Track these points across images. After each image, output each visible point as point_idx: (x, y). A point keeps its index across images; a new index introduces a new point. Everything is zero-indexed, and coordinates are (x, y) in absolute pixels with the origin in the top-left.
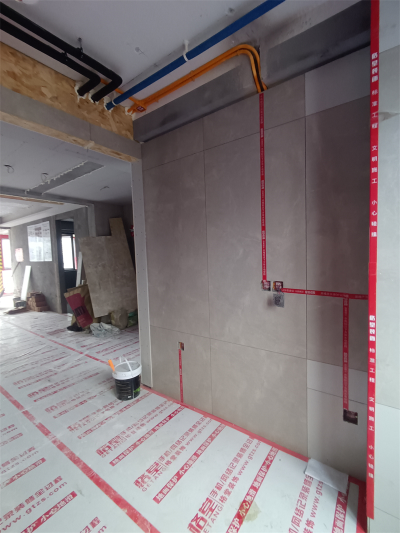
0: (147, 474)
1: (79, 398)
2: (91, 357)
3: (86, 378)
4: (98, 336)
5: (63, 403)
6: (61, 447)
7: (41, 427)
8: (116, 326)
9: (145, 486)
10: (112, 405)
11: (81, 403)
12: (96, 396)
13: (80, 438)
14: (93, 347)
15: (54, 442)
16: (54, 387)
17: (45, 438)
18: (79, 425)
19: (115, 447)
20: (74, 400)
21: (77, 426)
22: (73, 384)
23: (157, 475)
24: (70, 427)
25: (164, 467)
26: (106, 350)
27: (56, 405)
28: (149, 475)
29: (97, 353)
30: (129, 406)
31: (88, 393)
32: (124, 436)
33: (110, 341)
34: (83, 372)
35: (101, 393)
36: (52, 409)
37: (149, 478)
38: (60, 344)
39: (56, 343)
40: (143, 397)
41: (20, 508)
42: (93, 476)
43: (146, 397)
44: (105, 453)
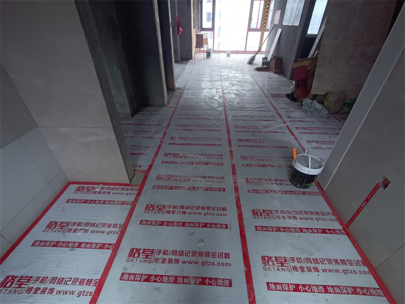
1: (264, 160)
2: (290, 130)
5: (253, 158)
6: (237, 189)
7: (233, 167)
10: (282, 182)
12: (275, 166)
13: (249, 192)
15: (235, 183)
16: (254, 142)
18: (253, 182)
19: (265, 218)
20: (260, 160)
21: (251, 181)
22: (266, 147)
23: (280, 268)
24: (247, 179)
26: (305, 128)
27: (248, 156)
29: (298, 128)
30: (293, 193)
31: (271, 160)
32: (275, 215)
34: (277, 140)
35: (280, 166)
36: (244, 158)
38: (274, 108)
39: (272, 105)
40: (310, 193)
41: (203, 208)
42: (242, 226)
43: (313, 194)
44: (256, 216)
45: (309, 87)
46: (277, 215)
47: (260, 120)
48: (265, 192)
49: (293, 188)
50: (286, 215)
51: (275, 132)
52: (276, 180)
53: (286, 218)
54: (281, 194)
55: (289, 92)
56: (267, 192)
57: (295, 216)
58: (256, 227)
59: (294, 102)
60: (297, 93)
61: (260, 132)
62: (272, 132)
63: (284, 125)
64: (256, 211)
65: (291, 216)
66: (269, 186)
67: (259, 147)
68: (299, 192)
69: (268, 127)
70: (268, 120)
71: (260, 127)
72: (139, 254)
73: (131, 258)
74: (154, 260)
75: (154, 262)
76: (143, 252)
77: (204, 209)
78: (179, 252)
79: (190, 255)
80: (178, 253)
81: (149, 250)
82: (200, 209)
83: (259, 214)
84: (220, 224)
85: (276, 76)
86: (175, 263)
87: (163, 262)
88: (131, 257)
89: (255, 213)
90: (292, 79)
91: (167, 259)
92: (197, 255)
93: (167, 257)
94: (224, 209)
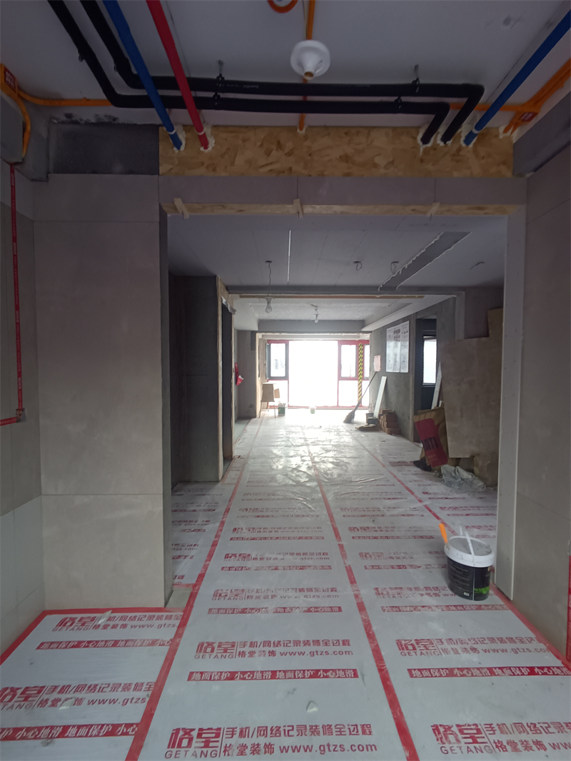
0: (455, 729)
1: (399, 558)
2: (430, 511)
3: (415, 537)
4: (449, 484)
5: (380, 555)
6: (361, 607)
7: (349, 570)
8: (481, 478)
9: (447, 746)
10: (437, 592)
11: (399, 567)
12: (420, 567)
13: (384, 611)
14: (438, 498)
15: (356, 596)
16: (376, 531)
17: (349, 585)
18: (388, 593)
19: (421, 654)
20: (392, 558)
21: (385, 593)
22: (398, 538)
23: (472, 746)
24: (377, 589)
25: (489, 744)
26: (455, 508)
27: (371, 554)
28: (460, 736)
29: (441, 508)
30: (461, 608)
31: (412, 558)
32: (440, 647)
33: (464, 498)
34: (414, 527)
35: (428, 566)
36: (366, 556)
37: (458, 741)
38: (399, 481)
39: (395, 477)
40: (490, 607)
41: (307, 643)
42: (383, 670)
43: (496, 609)
44: (406, 651)
45: (445, 449)
46: (443, 646)
47: (380, 499)
48: (412, 609)
49: (458, 600)
50: (458, 646)
51: (408, 515)
52: (427, 588)
53: (460, 651)
54: (440, 610)
55: (418, 459)
56: (415, 608)
57: (475, 646)
58: (410, 671)
59: (427, 472)
60: (429, 457)
61: (383, 515)
62: (403, 515)
63: (420, 505)
64: (403, 642)
65: (468, 647)
66: (416, 599)
67: (387, 538)
68: (470, 606)
69: (395, 508)
70: (394, 499)
71: (381, 507)
72: (191, 740)
73: (174, 750)
74: (223, 749)
75: (222, 754)
76: (199, 736)
77: (309, 645)
78: (272, 730)
79: (294, 733)
80: (269, 732)
81: (211, 729)
82: (302, 644)
83: (410, 647)
84: (343, 670)
85: (392, 438)
86: (265, 753)
87: (242, 753)
88: (173, 747)
89: (402, 646)
90: (416, 440)
91: (249, 747)
92: (308, 732)
93: (248, 741)
94: (345, 643)
